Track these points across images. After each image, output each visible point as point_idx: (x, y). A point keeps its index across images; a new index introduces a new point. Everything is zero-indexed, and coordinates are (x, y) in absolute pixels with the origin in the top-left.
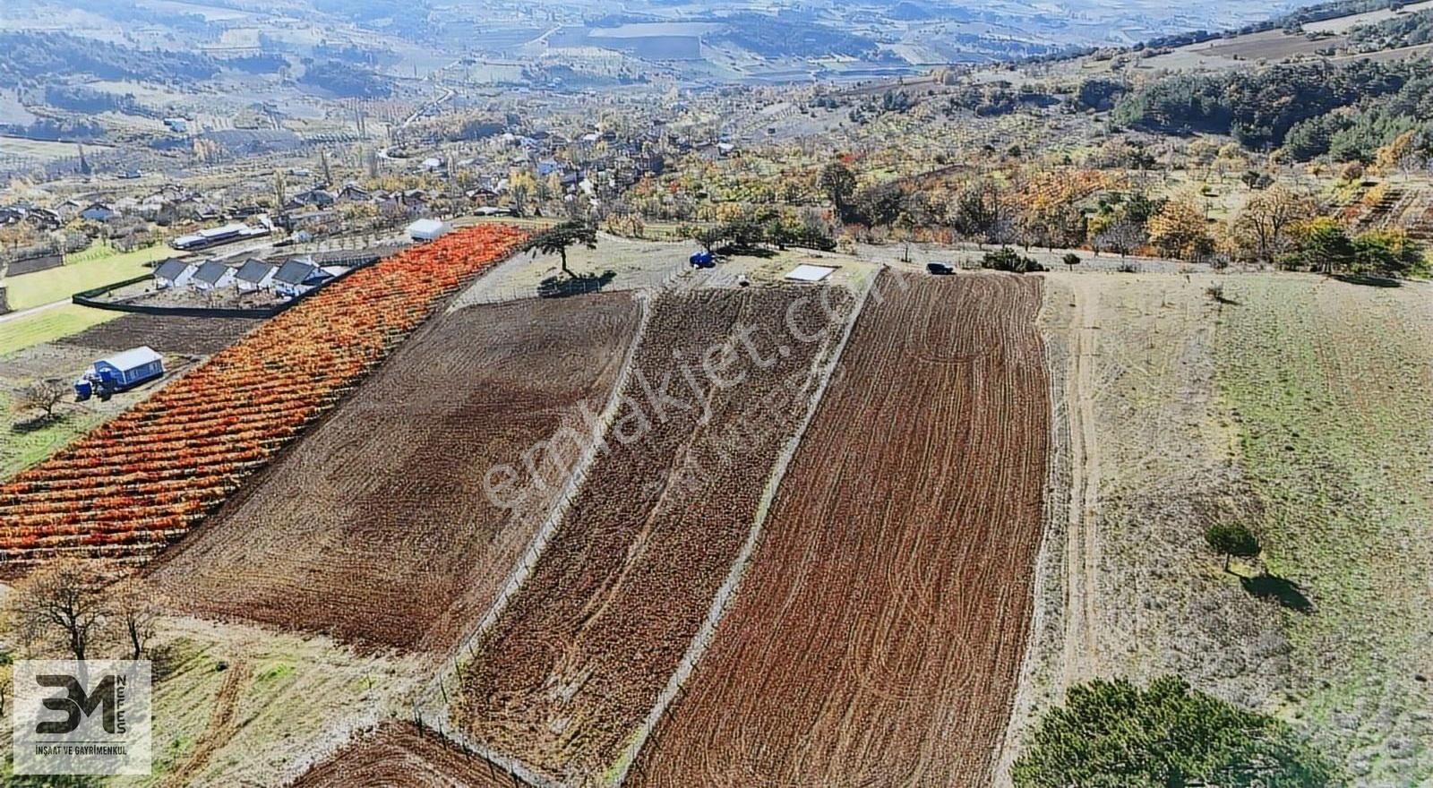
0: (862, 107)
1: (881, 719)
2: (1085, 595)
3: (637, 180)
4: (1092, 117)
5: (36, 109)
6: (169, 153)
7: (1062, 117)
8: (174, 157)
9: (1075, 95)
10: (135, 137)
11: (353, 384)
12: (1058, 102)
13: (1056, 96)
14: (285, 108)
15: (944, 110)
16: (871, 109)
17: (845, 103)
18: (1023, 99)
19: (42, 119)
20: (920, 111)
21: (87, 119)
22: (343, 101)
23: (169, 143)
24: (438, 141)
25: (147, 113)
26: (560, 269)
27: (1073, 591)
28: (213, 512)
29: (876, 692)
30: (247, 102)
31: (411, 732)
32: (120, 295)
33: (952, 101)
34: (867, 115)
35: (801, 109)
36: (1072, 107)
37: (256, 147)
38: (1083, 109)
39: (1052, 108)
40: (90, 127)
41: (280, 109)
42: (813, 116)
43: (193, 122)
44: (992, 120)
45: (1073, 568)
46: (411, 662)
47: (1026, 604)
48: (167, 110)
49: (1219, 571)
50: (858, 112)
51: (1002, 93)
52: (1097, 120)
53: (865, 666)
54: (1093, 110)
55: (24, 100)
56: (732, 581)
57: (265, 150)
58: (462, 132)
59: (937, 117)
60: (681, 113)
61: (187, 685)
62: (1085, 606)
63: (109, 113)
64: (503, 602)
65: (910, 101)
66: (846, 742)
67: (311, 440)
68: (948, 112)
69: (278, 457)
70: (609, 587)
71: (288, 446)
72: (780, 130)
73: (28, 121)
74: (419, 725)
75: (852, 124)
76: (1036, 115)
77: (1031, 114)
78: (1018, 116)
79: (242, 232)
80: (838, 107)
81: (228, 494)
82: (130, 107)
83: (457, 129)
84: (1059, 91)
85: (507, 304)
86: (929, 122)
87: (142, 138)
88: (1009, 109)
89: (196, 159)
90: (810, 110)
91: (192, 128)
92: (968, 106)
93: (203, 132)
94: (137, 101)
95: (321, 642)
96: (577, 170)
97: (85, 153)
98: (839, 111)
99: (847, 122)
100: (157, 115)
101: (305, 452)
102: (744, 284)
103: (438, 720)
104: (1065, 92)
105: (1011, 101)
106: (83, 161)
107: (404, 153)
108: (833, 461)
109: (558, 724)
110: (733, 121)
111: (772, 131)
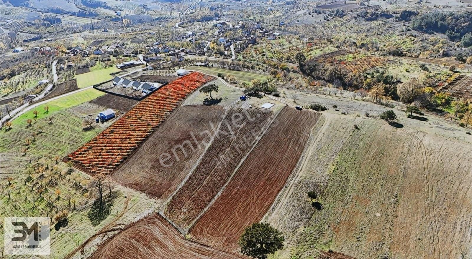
0: (328, 15)
1: (236, 222)
2: (283, 202)
3: (247, 47)
4: (403, 24)
5: (79, 6)
6: (116, 23)
7: (393, 23)
8: (117, 24)
9: (399, 15)
10: (106, 17)
11: (157, 127)
12: (393, 17)
13: (393, 15)
14: (150, 6)
15: (354, 18)
16: (331, 15)
17: (324, 12)
18: (381, 16)
19: (81, 10)
20: (347, 17)
21: (92, 10)
22: (167, 3)
23: (116, 19)
24: (194, 21)
25: (110, 8)
26: (209, 96)
27: (282, 201)
28: (125, 159)
29: (238, 217)
30: (139, 4)
31: (157, 215)
33: (358, 15)
34: (330, 17)
35: (309, 13)
36: (397, 20)
37: (140, 21)
38: (400, 21)
39: (391, 19)
40: (94, 13)
41: (149, 6)
42: (312, 16)
43: (123, 12)
44: (369, 22)
45: (285, 196)
46: (159, 201)
47: (272, 203)
48: (115, 7)
49: (310, 200)
50: (327, 16)
51: (375, 13)
52: (404, 25)
53: (238, 212)
54: (404, 21)
55: (76, 4)
56: (221, 191)
57: (143, 22)
58: (201, 19)
59: (352, 20)
60: (271, 12)
61: (119, 200)
62: (282, 204)
63: (99, 8)
64: (178, 189)
65: (344, 14)
66: (229, 226)
67: (146, 142)
68: (356, 18)
69: (139, 146)
71: (141, 143)
72: (301, 21)
73: (77, 10)
74: (159, 213)
75: (324, 20)
76: (385, 22)
77: (383, 21)
78: (379, 21)
79: (135, 63)
80: (321, 13)
81: (128, 155)
82: (105, 6)
83: (199, 18)
84: (394, 13)
85: (195, 106)
86: (349, 22)
87: (109, 17)
88: (376, 19)
89: (123, 26)
90: (312, 14)
91: (123, 14)
92: (363, 17)
93: (125, 16)
94: (107, 5)
95: (144, 194)
96: (230, 42)
97: (93, 22)
98: (321, 15)
99: (323, 20)
100: (113, 9)
101: (145, 146)
102: (251, 108)
103: (162, 213)
104: (396, 13)
105: (377, 16)
106: (92, 26)
107: (183, 26)
109: (182, 216)
110: (287, 16)
111: (298, 21)
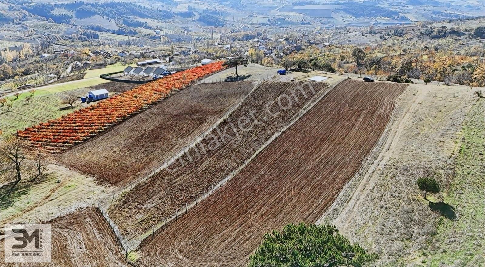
0: (385, 34)
2: (358, 200)
3: (290, 53)
4: (478, 41)
5: (120, 25)
6: (154, 41)
7: (466, 40)
8: (155, 42)
9: (472, 32)
10: (145, 35)
11: (154, 104)
12: (465, 34)
13: (464, 32)
14: (191, 28)
15: (417, 36)
16: (389, 35)
17: (379, 32)
18: (450, 33)
19: (120, 28)
20: (407, 36)
21: (132, 29)
22: (209, 27)
23: (155, 37)
24: (234, 40)
25: (150, 28)
26: (235, 73)
27: (354, 198)
28: (92, 137)
29: (253, 223)
30: (180, 26)
31: (94, 211)
32: (113, 76)
33: (421, 33)
34: (387, 37)
35: (362, 34)
36: (471, 37)
37: (179, 40)
38: (475, 38)
39: (462, 37)
40: (133, 32)
41: (190, 29)
42: (366, 37)
43: (163, 32)
44: (436, 40)
45: (359, 189)
46: (111, 189)
47: (333, 199)
48: (156, 27)
49: (422, 198)
50: (384, 36)
51: (442, 30)
52: (480, 42)
53: (256, 213)
54: (479, 38)
55: (117, 23)
56: (229, 178)
57: (182, 41)
58: (242, 38)
59: (414, 38)
60: (319, 34)
61: (45, 186)
62: (356, 203)
63: (140, 28)
64: (152, 174)
65: (404, 32)
67: (131, 119)
68: (419, 37)
69: (120, 123)
70: (188, 174)
71: (124, 120)
72: (353, 41)
73: (116, 29)
74: (97, 209)
75: (380, 40)
76: (455, 39)
77: (453, 39)
78: (447, 39)
79: (158, 62)
80: (376, 34)
81: (99, 133)
82: (146, 26)
83: (241, 37)
84: (466, 30)
85: (213, 83)
86: (410, 40)
87: (147, 36)
88: (444, 36)
89: (161, 43)
90: (366, 35)
91: (162, 33)
92: (427, 35)
93: (164, 34)
94: (148, 25)
95: (91, 179)
96: (272, 50)
97: (130, 39)
98: (376, 35)
99: (379, 39)
100: (153, 29)
101: (128, 123)
102: (292, 81)
103: (104, 210)
104: (469, 31)
105: (446, 34)
106: (129, 42)
107: (223, 44)
108: (289, 141)
109: (139, 217)
110: (336, 38)
111: (350, 41)
